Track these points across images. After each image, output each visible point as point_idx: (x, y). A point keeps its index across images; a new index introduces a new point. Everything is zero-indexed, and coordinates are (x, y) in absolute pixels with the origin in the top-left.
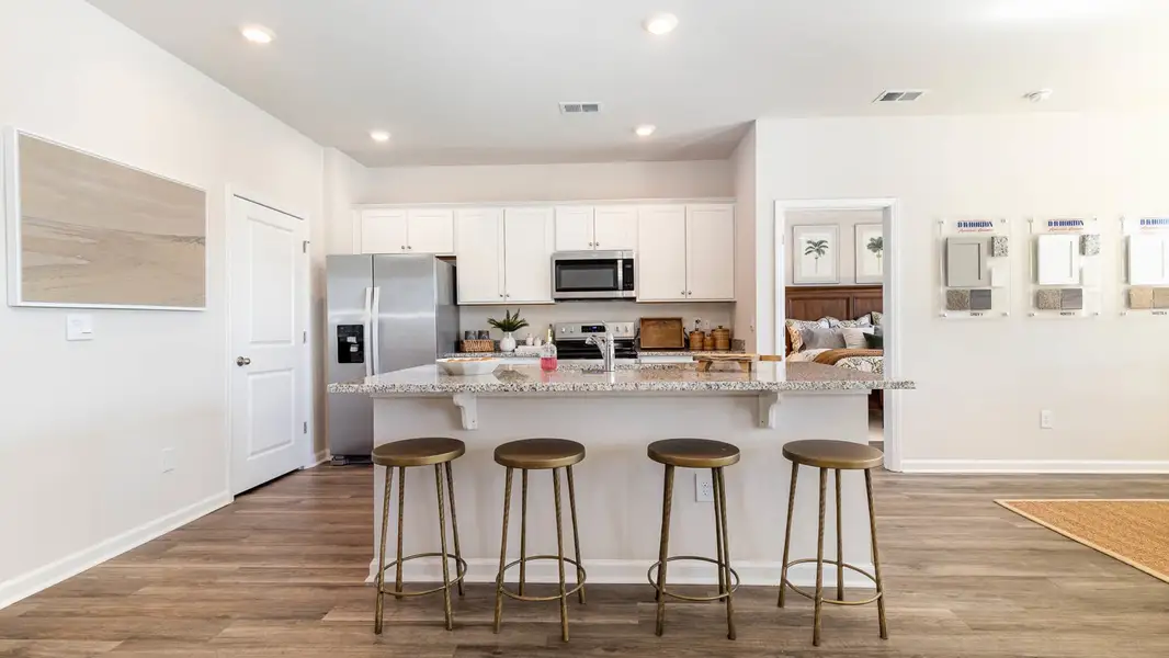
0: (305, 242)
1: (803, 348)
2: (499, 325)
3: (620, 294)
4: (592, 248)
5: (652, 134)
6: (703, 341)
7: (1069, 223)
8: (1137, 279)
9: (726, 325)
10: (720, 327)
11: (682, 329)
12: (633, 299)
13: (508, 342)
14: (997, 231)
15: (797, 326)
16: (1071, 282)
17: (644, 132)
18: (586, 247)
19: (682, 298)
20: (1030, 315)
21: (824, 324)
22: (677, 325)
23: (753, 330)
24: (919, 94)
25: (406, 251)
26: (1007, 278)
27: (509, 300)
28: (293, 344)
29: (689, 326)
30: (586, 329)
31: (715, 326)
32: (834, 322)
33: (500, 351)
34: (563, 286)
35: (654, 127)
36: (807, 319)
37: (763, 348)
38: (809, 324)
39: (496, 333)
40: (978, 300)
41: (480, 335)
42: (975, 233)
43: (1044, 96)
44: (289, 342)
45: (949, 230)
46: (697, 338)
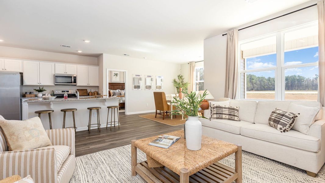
1: (113, 96)
2: (37, 90)
3: (73, 84)
4: (65, 74)
6: (92, 94)
7: (150, 76)
8: (158, 85)
9: (97, 91)
11: (87, 92)
12: (76, 85)
13: (40, 95)
14: (141, 77)
15: (112, 91)
16: (150, 85)
17: (80, 52)
18: (63, 73)
19: (87, 85)
20: (145, 89)
21: (117, 91)
22: (86, 91)
23: (103, 92)
24: (129, 55)
25: (4, 70)
26: (142, 84)
27: (41, 85)
29: (89, 91)
30: (63, 92)
31: (95, 91)
32: (119, 90)
33: (37, 97)
34: (57, 82)
36: (114, 90)
37: (104, 93)
38: (114, 91)
40: (138, 87)
41: (30, 93)
42: (138, 77)
45: (134, 76)
46: (91, 93)
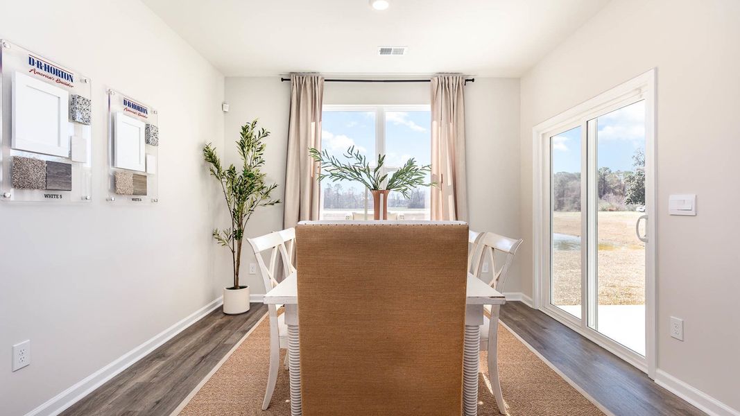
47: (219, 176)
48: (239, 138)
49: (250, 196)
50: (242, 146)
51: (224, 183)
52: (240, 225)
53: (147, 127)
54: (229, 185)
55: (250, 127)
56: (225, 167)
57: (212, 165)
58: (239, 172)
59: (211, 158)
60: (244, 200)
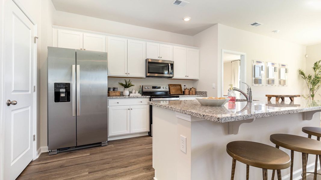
0: (35, 38)
3: (169, 75)
4: (159, 58)
5: (189, 21)
6: (189, 92)
7: (274, 64)
9: (195, 87)
10: (193, 88)
11: (181, 88)
12: (172, 77)
13: (127, 92)
14: (262, 64)
16: (273, 78)
18: (157, 58)
19: (185, 78)
20: (266, 86)
22: (179, 87)
24: (260, 25)
28: (30, 92)
30: (153, 87)
33: (123, 96)
35: (190, 18)
39: (121, 89)
41: (114, 89)
42: (259, 64)
43: (278, 32)
44: (28, 91)
45: (255, 63)
46: (187, 91)
47: (305, 78)
48: (313, 66)
49: (318, 84)
50: (314, 69)
51: (307, 80)
52: (313, 93)
53: (286, 69)
54: (308, 81)
55: (318, 62)
56: (307, 75)
57: (302, 75)
58: (313, 77)
59: (302, 73)
60: (315, 85)
